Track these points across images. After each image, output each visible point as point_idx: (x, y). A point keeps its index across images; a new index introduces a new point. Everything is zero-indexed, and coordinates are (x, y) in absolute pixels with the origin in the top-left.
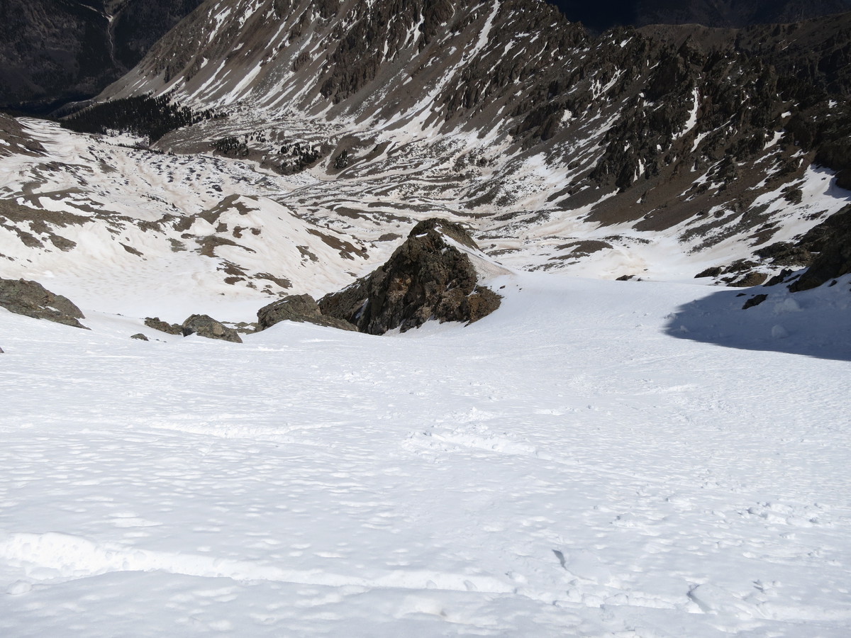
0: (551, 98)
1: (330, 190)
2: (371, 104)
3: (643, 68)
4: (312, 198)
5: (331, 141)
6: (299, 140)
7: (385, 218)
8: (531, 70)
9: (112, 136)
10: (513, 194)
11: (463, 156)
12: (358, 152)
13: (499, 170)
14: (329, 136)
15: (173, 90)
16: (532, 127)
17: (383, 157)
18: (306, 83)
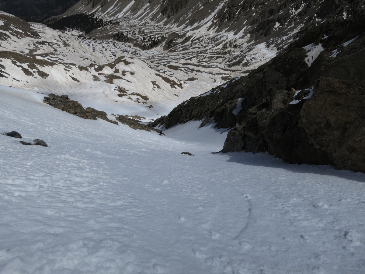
0: (269, 17)
1: (165, 57)
2: (184, 18)
3: (316, 2)
4: (157, 60)
5: (165, 35)
6: (151, 34)
7: (190, 70)
8: (260, 3)
9: (69, 31)
10: (250, 61)
11: (227, 43)
12: (177, 40)
13: (244, 50)
14: (165, 33)
15: (96, 11)
16: (260, 30)
17: (189, 43)
18: (155, 9)
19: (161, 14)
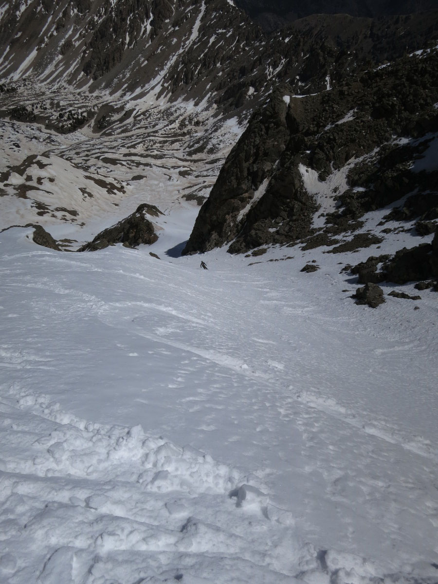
0: (240, 78)
1: (96, 145)
2: (120, 80)
3: (299, 58)
4: (84, 151)
5: (94, 108)
6: (71, 108)
7: (135, 164)
8: (227, 57)
10: (217, 146)
11: (185, 119)
12: (113, 116)
13: (209, 128)
14: (92, 105)
16: (229, 98)
17: (131, 120)
18: (72, 64)
19: (82, 73)
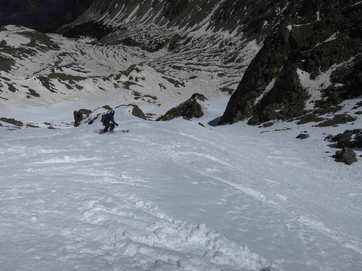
0: (259, 16)
1: (169, 58)
2: (185, 20)
4: (163, 62)
5: (169, 37)
6: (156, 38)
7: (191, 70)
8: (251, 3)
9: (82, 39)
10: (242, 58)
11: (223, 42)
12: (180, 41)
13: (237, 47)
14: (168, 35)
15: (105, 18)
16: (251, 28)
17: (190, 43)
18: (158, 13)
19: (164, 17)
